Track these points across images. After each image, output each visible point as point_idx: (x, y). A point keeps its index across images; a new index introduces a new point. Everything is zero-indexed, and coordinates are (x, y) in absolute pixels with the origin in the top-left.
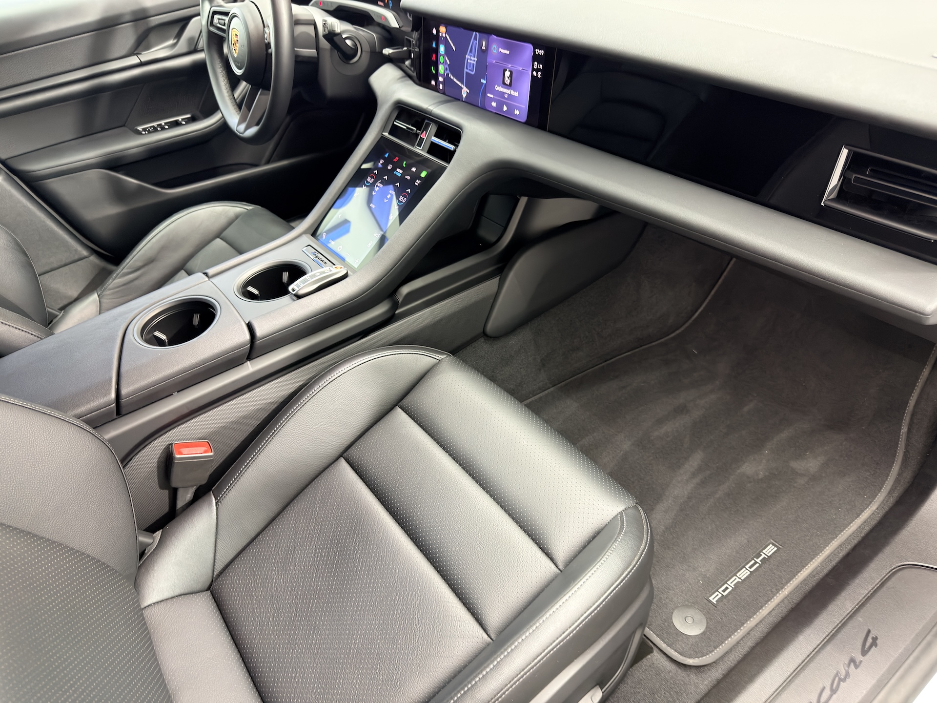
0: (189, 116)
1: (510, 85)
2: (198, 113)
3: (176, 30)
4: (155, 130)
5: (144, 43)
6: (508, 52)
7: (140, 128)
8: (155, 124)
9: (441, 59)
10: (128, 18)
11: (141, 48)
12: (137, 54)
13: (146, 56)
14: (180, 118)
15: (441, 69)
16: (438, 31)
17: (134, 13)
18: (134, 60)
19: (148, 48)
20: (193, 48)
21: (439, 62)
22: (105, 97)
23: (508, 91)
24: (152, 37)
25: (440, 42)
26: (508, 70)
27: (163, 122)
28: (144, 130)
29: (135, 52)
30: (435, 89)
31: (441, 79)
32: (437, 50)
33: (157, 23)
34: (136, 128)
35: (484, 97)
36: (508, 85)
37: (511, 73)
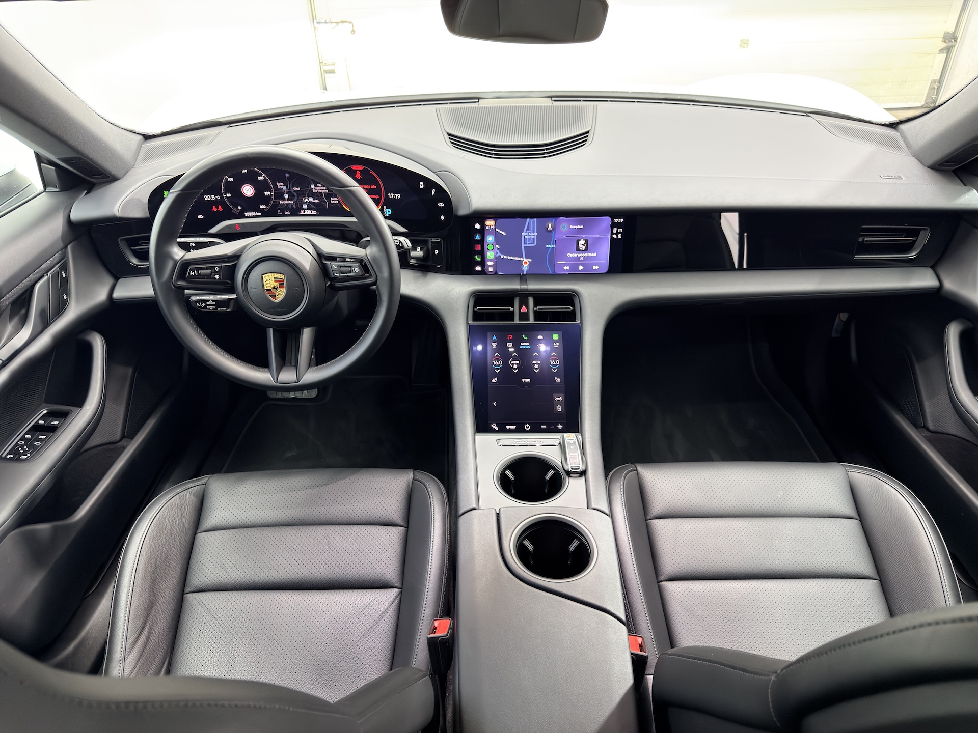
1: (586, 250)
6: (582, 227)
7: (6, 454)
8: (17, 440)
9: (490, 247)
14: (36, 420)
15: (490, 255)
16: (483, 226)
21: (486, 249)
23: (585, 255)
25: (486, 232)
26: (582, 240)
27: (23, 434)
28: (16, 453)
30: (483, 272)
31: (490, 263)
32: (482, 242)
34: (2, 455)
35: (553, 265)
36: (582, 250)
37: (587, 241)
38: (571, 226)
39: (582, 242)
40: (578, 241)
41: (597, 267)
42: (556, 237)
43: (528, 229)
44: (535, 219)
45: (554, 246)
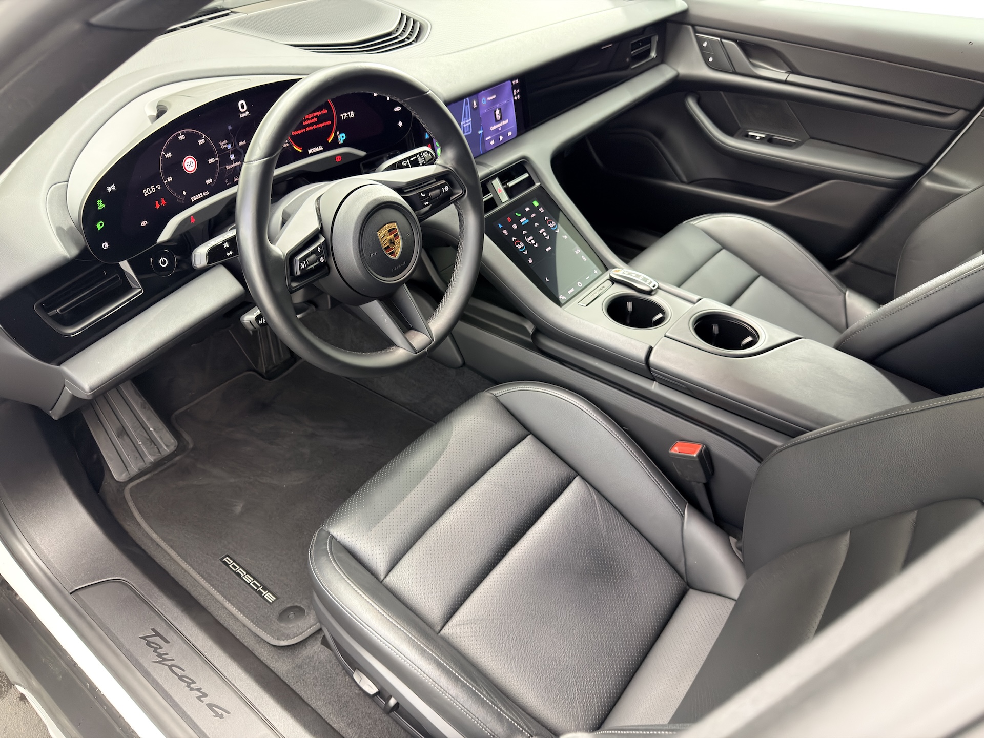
1: (501, 118)
6: (494, 97)
23: (501, 124)
26: (497, 109)
36: (499, 120)
37: (500, 109)
38: (488, 99)
39: (497, 112)
40: (495, 111)
41: (510, 133)
42: (481, 112)
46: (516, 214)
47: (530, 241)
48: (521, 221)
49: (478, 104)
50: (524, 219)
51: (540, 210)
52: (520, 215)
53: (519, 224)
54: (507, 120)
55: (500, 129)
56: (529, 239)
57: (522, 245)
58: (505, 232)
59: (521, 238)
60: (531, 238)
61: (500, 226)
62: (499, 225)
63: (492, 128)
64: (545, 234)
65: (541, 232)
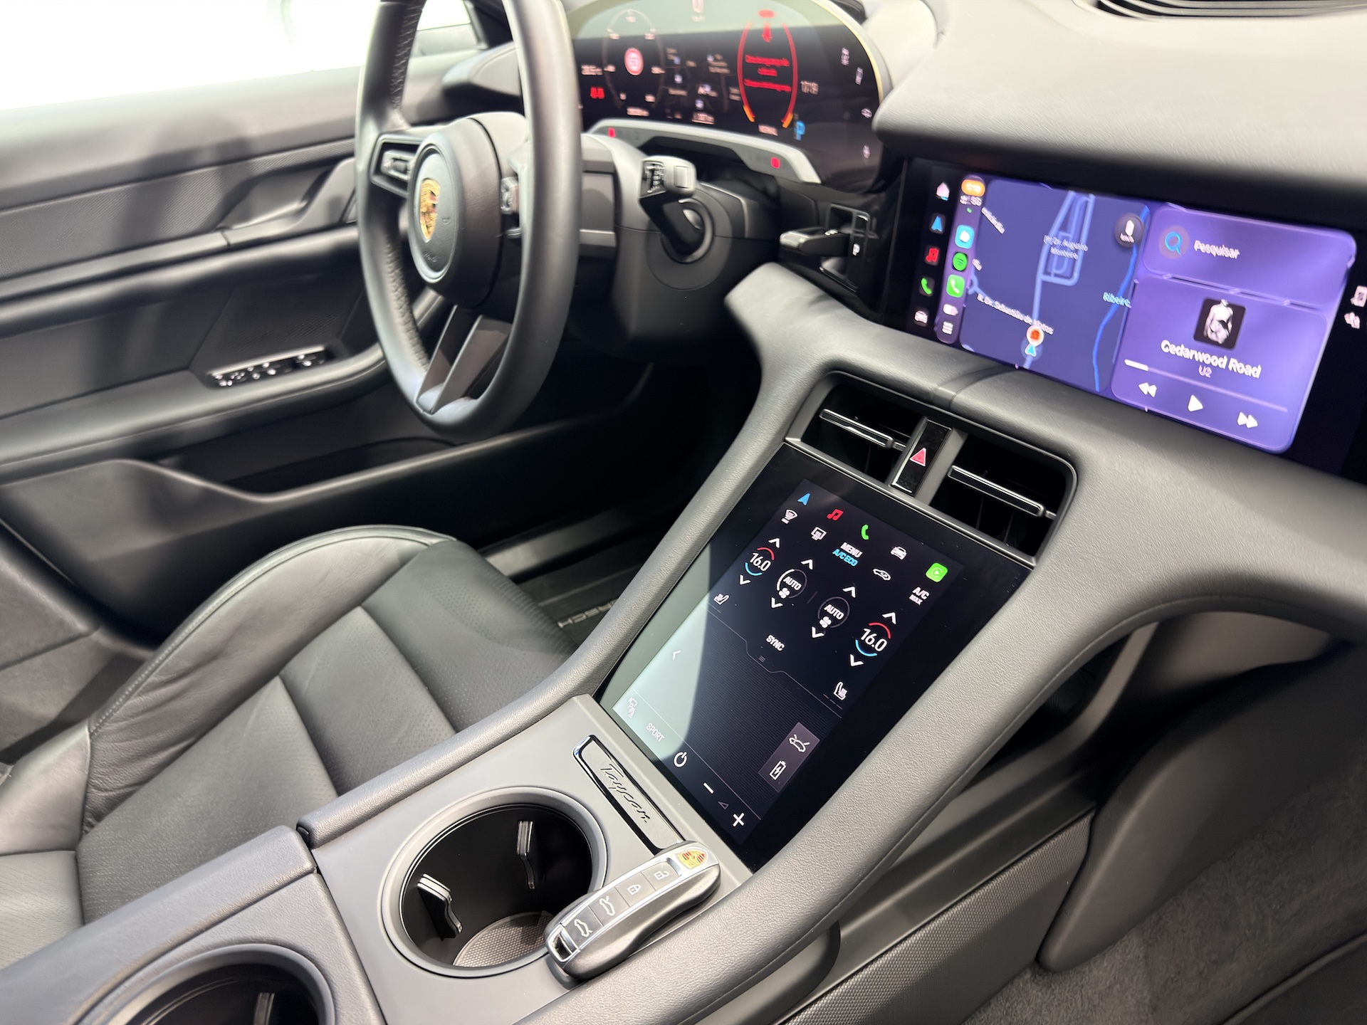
0: (319, 349)
2: (338, 344)
3: (307, 184)
4: (248, 378)
5: (239, 208)
6: (1234, 254)
7: (217, 374)
8: (249, 365)
10: (207, 157)
11: (231, 216)
12: (222, 229)
13: (240, 233)
14: (300, 354)
16: (956, 192)
17: (222, 147)
18: (215, 240)
19: (246, 217)
20: (336, 219)
21: (948, 267)
22: (150, 315)
23: (1221, 362)
24: (256, 196)
25: (959, 217)
27: (265, 362)
28: (226, 377)
29: (221, 225)
31: (949, 309)
32: (944, 240)
33: (268, 167)
34: (209, 373)
35: (1110, 367)
36: (1216, 343)
37: (1238, 312)
38: (1198, 245)
39: (1221, 312)
40: (1209, 304)
41: (1251, 422)
42: (1141, 272)
43: (1064, 227)
44: (1092, 198)
45: (1127, 303)
46: (865, 527)
47: (784, 585)
48: (845, 546)
49: (1142, 239)
50: (856, 553)
51: (917, 591)
52: (865, 537)
53: (833, 541)
54: (1259, 369)
55: (1207, 372)
56: (788, 580)
57: (766, 566)
58: (790, 515)
59: (782, 562)
60: (797, 586)
61: (804, 499)
62: (808, 496)
63: (1167, 347)
64: (825, 622)
65: (829, 608)
